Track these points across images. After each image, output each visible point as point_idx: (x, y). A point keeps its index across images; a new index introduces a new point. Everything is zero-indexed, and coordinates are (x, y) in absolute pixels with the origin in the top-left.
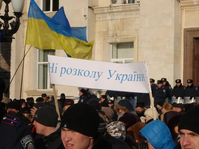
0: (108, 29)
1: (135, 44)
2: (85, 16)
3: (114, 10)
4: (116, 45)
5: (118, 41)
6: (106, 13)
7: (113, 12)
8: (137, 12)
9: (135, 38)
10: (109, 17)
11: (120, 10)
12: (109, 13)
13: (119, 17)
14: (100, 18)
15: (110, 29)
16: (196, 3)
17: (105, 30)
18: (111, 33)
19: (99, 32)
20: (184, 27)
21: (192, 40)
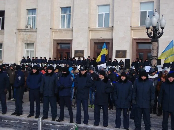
0: (24, 38)
1: (35, 44)
2: (15, 32)
3: (27, 31)
4: (27, 44)
5: (28, 42)
6: (23, 32)
7: (26, 31)
8: (35, 32)
9: (35, 42)
10: (24, 33)
11: (29, 31)
12: (25, 32)
13: (28, 33)
14: (21, 33)
15: (25, 38)
16: (58, 30)
17: (23, 38)
18: (25, 39)
19: (21, 39)
20: (53, 38)
21: (56, 43)
